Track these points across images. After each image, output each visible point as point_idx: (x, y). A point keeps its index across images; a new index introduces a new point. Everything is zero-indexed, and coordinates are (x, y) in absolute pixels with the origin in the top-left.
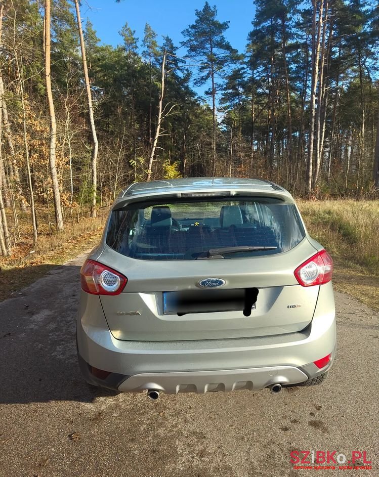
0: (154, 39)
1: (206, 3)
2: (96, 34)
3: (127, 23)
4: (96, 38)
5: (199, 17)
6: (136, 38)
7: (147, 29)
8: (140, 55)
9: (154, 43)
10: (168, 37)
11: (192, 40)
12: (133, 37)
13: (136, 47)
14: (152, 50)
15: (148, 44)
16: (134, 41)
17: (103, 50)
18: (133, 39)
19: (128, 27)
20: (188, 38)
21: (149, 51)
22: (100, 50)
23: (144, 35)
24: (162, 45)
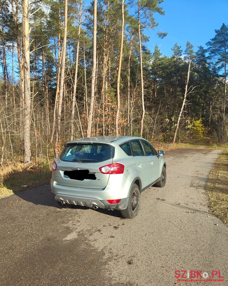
0: (192, 49)
1: (223, 24)
2: (160, 51)
3: (176, 43)
4: (160, 53)
5: (217, 33)
6: (181, 50)
7: (188, 44)
8: (183, 59)
9: (192, 52)
10: (201, 46)
11: (211, 48)
12: (180, 50)
13: (181, 55)
14: (190, 55)
15: (188, 52)
16: (180, 52)
17: (162, 59)
18: (179, 51)
19: (177, 45)
20: (209, 46)
21: (188, 56)
22: (161, 59)
23: (186, 48)
24: (197, 51)
